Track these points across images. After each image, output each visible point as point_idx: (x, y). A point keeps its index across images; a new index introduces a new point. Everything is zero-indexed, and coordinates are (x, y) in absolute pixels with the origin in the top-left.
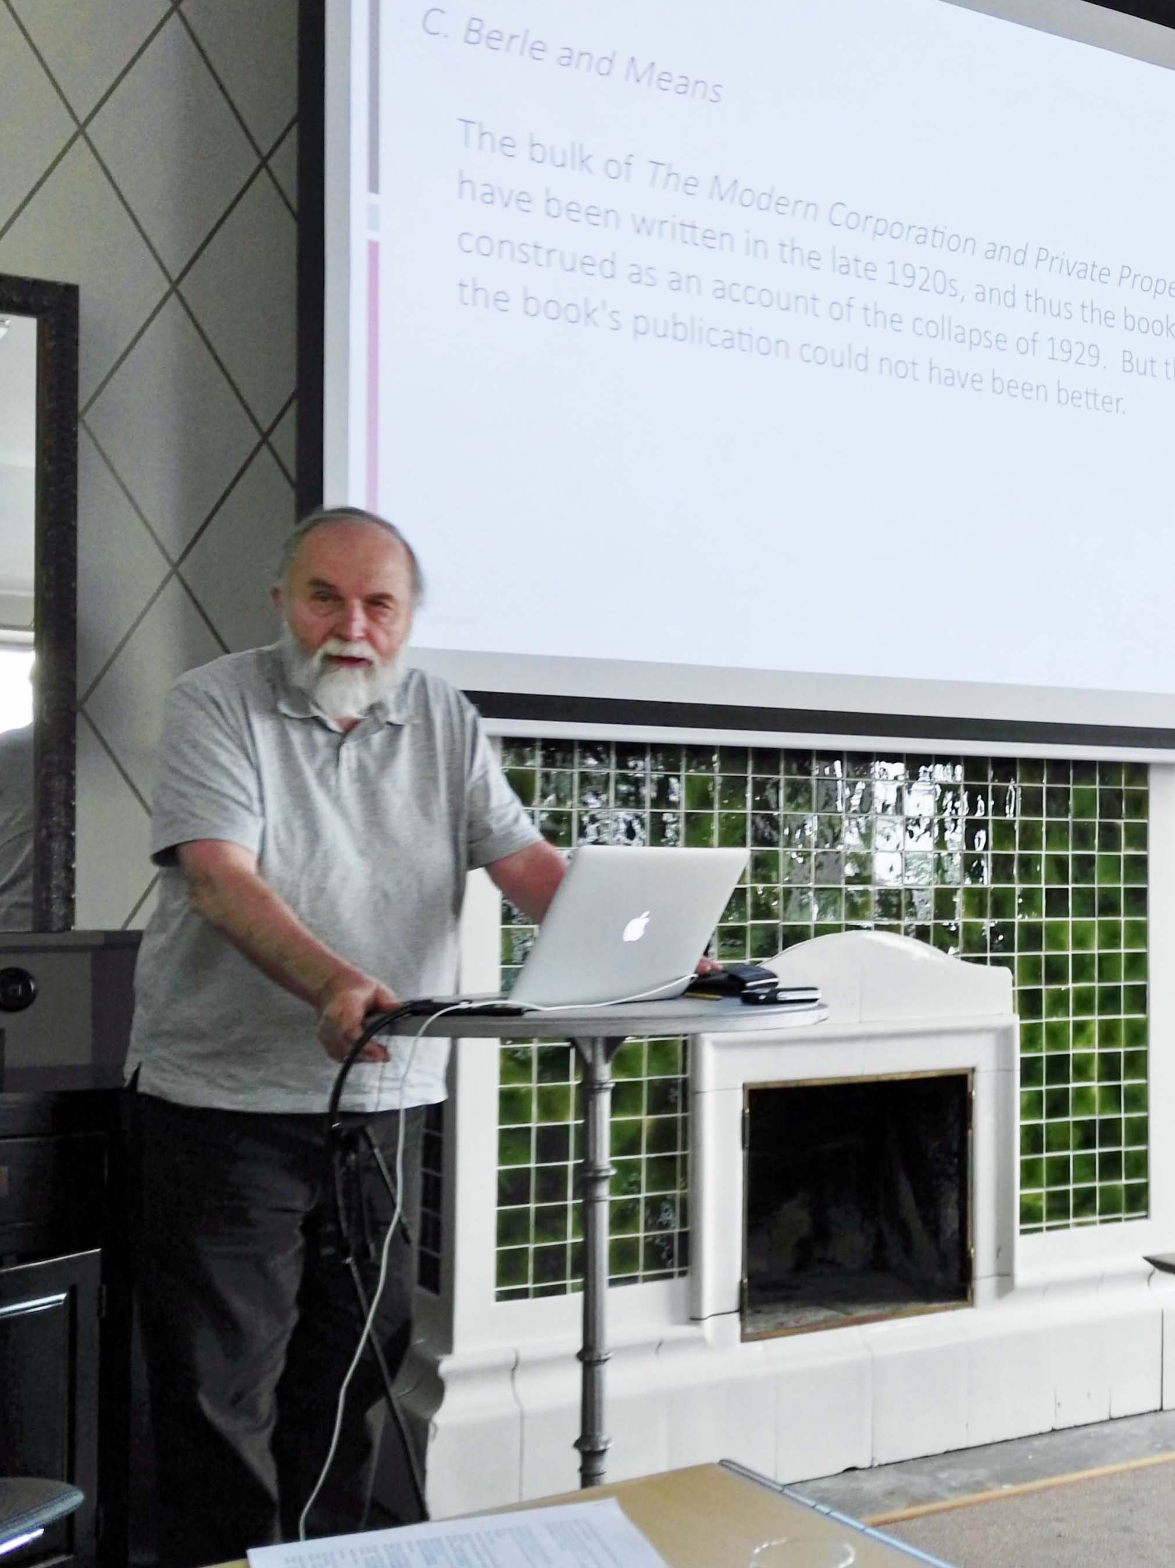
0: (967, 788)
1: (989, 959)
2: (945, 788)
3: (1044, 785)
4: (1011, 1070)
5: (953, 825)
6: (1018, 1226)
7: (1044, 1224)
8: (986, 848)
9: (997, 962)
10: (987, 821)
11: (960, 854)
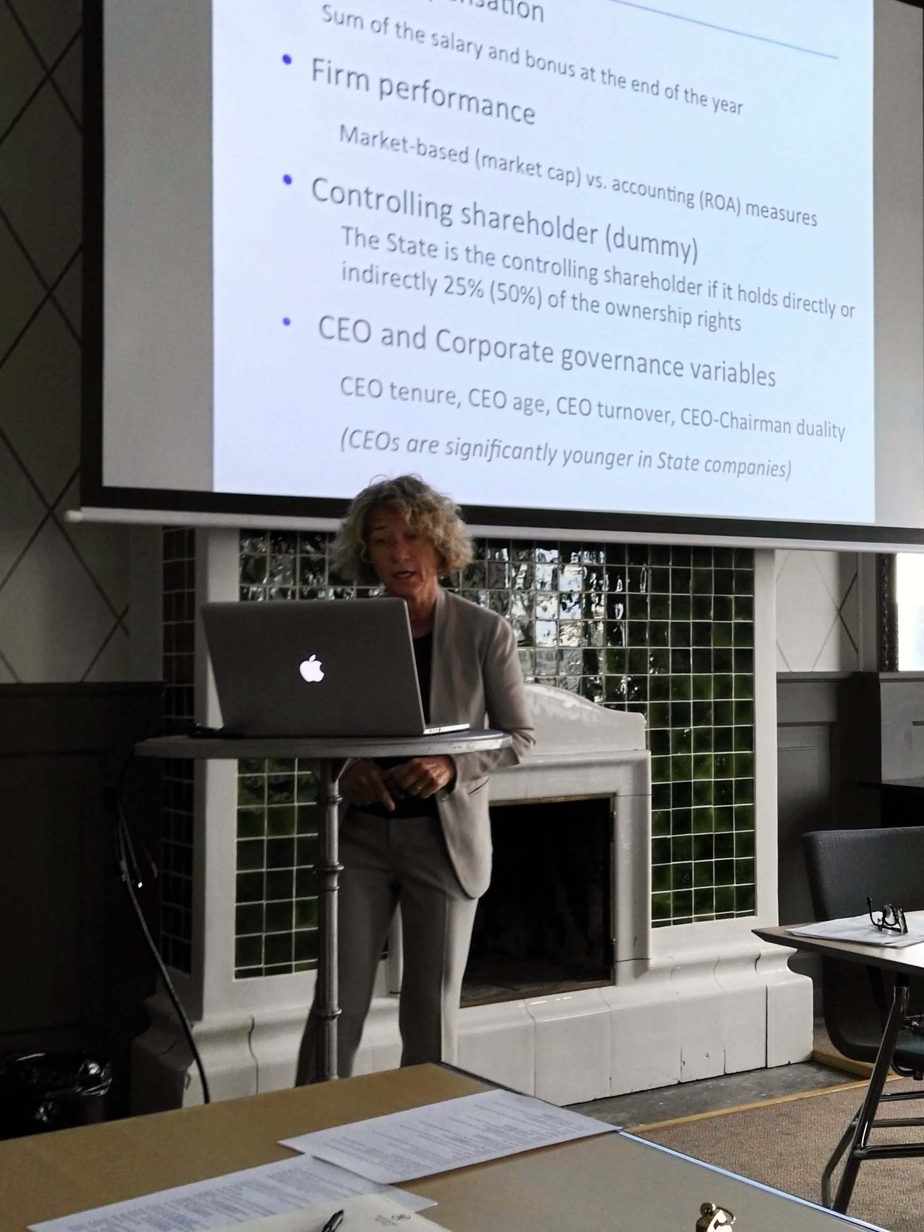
0: (609, 570)
1: (626, 706)
2: (591, 569)
3: (670, 567)
4: (646, 795)
5: (597, 599)
6: (650, 921)
7: (671, 919)
8: (624, 617)
9: (633, 709)
10: (625, 595)
11: (603, 623)
